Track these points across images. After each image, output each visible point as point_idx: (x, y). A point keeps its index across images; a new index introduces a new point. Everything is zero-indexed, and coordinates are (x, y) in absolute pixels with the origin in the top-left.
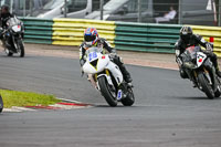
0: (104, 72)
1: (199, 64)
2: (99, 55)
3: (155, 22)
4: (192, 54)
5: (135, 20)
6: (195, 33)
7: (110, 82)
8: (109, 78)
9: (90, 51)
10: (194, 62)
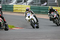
0: (31, 19)
1: (55, 17)
2: (30, 15)
3: (41, 6)
4: (53, 14)
5: (36, 5)
6: (53, 8)
7: (33, 22)
8: (33, 21)
9: (28, 14)
10: (54, 16)
